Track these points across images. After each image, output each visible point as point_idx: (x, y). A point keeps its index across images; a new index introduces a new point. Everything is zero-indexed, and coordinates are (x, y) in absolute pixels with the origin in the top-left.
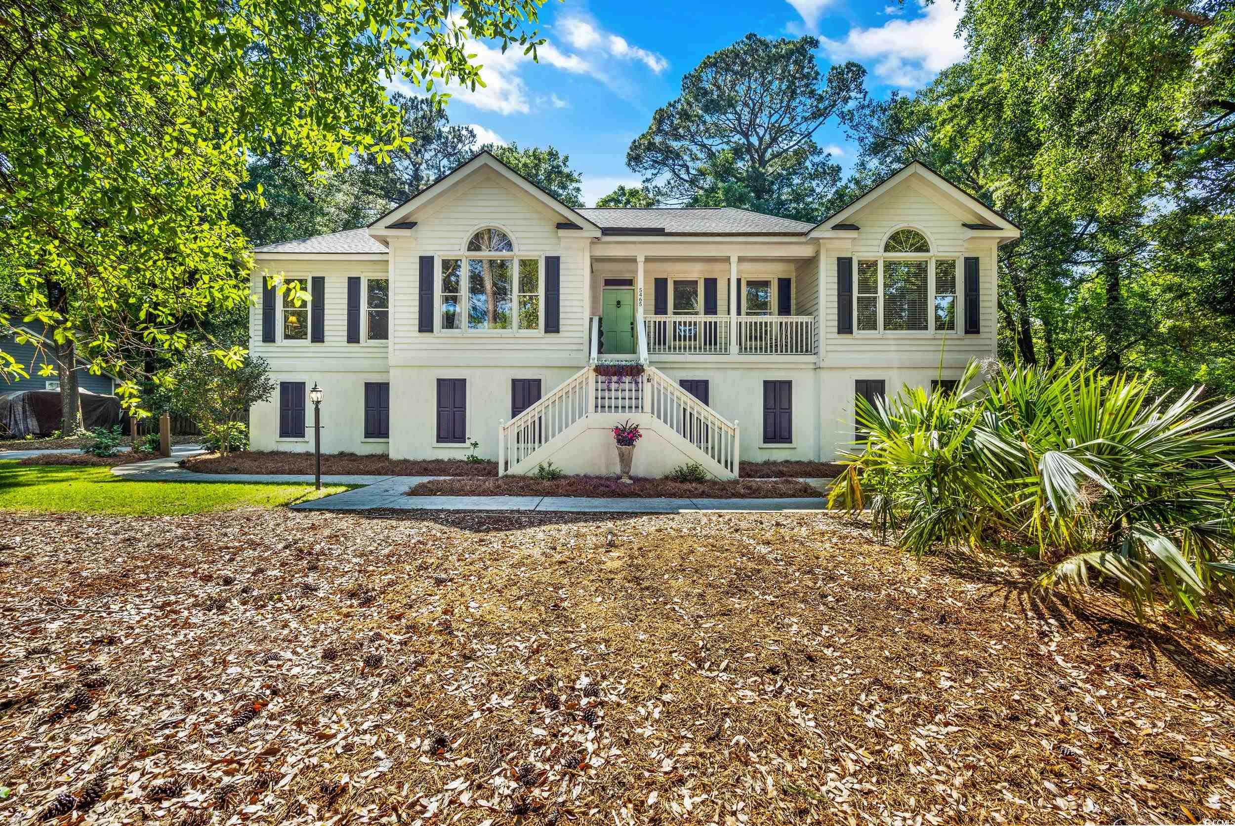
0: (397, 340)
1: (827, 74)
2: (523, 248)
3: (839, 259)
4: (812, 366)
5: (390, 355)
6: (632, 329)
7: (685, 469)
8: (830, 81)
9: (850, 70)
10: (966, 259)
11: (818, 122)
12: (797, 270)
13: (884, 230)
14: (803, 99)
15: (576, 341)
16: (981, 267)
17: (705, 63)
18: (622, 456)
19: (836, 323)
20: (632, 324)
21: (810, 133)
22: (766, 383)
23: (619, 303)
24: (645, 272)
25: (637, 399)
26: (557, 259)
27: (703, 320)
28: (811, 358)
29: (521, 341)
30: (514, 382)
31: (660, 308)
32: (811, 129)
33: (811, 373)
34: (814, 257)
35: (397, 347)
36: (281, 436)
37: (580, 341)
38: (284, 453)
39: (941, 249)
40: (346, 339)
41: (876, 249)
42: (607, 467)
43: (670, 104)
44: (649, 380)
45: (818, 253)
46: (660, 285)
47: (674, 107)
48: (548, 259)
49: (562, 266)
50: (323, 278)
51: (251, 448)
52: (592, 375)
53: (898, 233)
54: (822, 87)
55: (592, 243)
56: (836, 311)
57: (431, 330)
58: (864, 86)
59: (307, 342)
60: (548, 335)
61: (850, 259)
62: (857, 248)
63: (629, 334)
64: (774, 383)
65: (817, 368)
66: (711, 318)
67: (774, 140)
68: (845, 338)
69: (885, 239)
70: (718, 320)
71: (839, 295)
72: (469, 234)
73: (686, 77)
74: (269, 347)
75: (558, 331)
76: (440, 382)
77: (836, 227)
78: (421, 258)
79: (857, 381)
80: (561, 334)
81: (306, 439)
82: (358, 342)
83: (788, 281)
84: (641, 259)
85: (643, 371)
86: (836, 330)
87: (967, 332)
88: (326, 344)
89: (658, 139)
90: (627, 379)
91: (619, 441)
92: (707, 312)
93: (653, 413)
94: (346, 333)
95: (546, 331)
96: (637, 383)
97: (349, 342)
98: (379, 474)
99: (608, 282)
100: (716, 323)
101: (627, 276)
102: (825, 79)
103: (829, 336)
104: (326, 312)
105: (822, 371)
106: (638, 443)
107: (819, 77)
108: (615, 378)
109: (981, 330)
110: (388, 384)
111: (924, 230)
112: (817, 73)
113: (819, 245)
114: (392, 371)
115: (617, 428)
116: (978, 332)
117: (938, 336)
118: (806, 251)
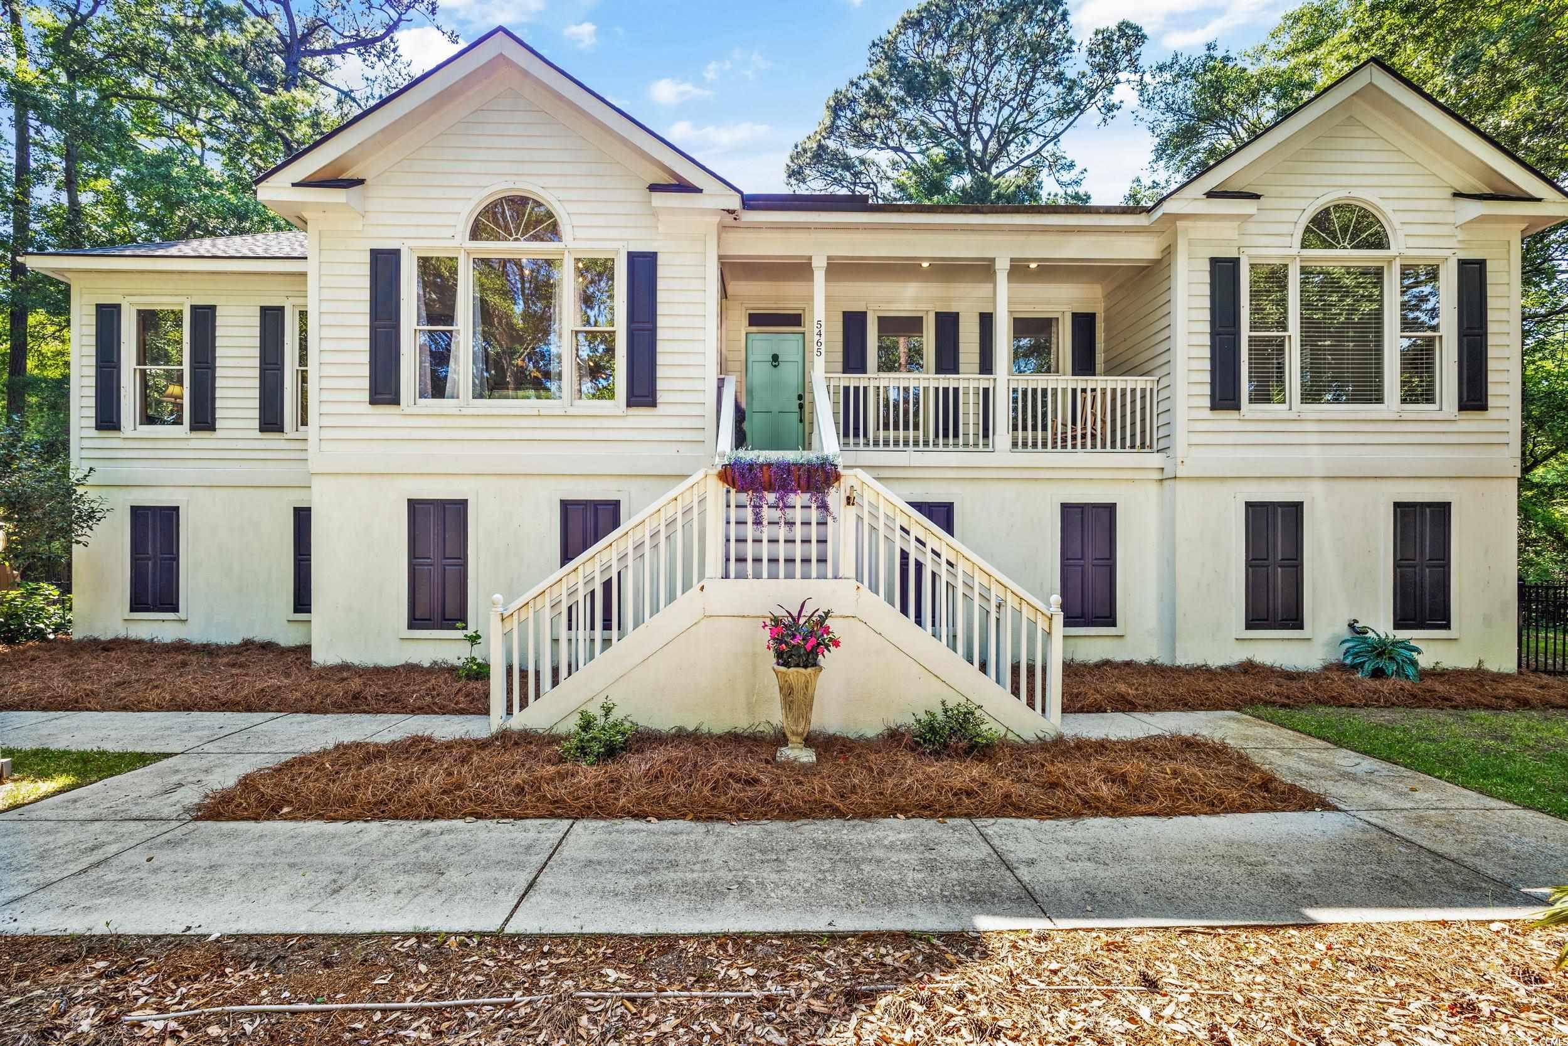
0: (326, 421)
1: (1086, 43)
2: (580, 233)
3: (1214, 261)
4: (1157, 475)
5: (310, 455)
6: (801, 406)
7: (940, 717)
8: (1091, 53)
9: (1123, 35)
10: (1462, 263)
11: (1066, 123)
12: (1107, 297)
13: (1303, 204)
14: (1045, 87)
15: (687, 423)
16: (1491, 278)
17: (904, 20)
18: (787, 692)
19: (1207, 390)
20: (800, 397)
21: (1057, 136)
22: (1066, 508)
23: (775, 358)
24: (828, 299)
25: (822, 541)
26: (652, 257)
27: (932, 385)
28: (1154, 460)
29: (579, 423)
30: (565, 505)
31: (854, 361)
32: (1060, 129)
33: (1154, 488)
34: (1158, 262)
35: (326, 434)
36: (132, 610)
37: (699, 423)
38: (139, 642)
39: (1412, 242)
40: (256, 424)
41: (1287, 240)
42: (751, 708)
43: (852, 83)
44: (849, 501)
45: (1169, 251)
46: (854, 323)
47: (857, 85)
48: (632, 257)
49: (661, 272)
50: (213, 308)
51: (77, 633)
52: (716, 490)
53: (1327, 211)
54: (1076, 65)
55: (723, 228)
56: (1207, 365)
57: (395, 401)
58: (1140, 62)
59: (183, 430)
60: (634, 411)
61: (1235, 262)
62: (1247, 240)
63: (795, 417)
64: (1082, 507)
65: (1165, 478)
66: (948, 381)
67: (1003, 147)
68: (1227, 418)
69: (1304, 220)
70: (962, 385)
71: (1213, 334)
72: (472, 204)
73: (874, 45)
74: (110, 440)
75: (653, 404)
76: (414, 506)
77: (1211, 195)
78: (375, 253)
79: (1249, 505)
80: (660, 409)
81: (182, 615)
82: (281, 430)
83: (1091, 317)
84: (819, 265)
85: (838, 477)
86: (1207, 402)
87: (1462, 408)
88: (219, 434)
89: (832, 144)
90: (798, 499)
91: (779, 654)
92: (940, 369)
93: (859, 578)
94: (256, 414)
95: (629, 404)
96: (823, 507)
97: (262, 429)
98: (249, 709)
99: (756, 320)
100: (956, 390)
101: (789, 307)
102: (1084, 49)
103: (1195, 414)
104: (219, 372)
105: (1180, 486)
106: (828, 659)
107: (1074, 47)
108: (771, 497)
109: (1491, 402)
110: (309, 509)
111: (1380, 204)
112: (1071, 42)
113: (1175, 235)
114: (316, 483)
115: (776, 621)
116: (1484, 408)
117: (1405, 416)
118: (1143, 249)
